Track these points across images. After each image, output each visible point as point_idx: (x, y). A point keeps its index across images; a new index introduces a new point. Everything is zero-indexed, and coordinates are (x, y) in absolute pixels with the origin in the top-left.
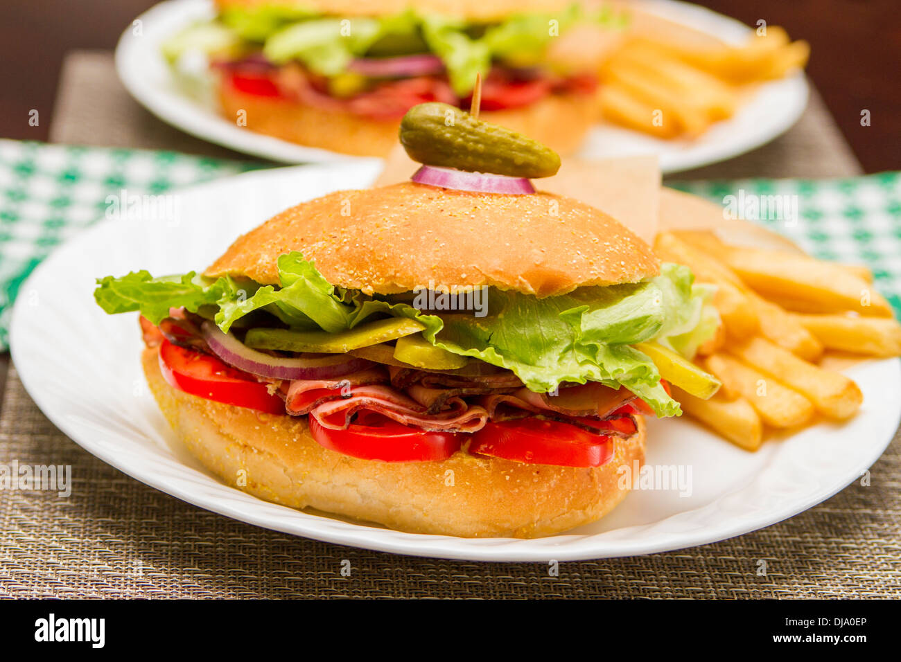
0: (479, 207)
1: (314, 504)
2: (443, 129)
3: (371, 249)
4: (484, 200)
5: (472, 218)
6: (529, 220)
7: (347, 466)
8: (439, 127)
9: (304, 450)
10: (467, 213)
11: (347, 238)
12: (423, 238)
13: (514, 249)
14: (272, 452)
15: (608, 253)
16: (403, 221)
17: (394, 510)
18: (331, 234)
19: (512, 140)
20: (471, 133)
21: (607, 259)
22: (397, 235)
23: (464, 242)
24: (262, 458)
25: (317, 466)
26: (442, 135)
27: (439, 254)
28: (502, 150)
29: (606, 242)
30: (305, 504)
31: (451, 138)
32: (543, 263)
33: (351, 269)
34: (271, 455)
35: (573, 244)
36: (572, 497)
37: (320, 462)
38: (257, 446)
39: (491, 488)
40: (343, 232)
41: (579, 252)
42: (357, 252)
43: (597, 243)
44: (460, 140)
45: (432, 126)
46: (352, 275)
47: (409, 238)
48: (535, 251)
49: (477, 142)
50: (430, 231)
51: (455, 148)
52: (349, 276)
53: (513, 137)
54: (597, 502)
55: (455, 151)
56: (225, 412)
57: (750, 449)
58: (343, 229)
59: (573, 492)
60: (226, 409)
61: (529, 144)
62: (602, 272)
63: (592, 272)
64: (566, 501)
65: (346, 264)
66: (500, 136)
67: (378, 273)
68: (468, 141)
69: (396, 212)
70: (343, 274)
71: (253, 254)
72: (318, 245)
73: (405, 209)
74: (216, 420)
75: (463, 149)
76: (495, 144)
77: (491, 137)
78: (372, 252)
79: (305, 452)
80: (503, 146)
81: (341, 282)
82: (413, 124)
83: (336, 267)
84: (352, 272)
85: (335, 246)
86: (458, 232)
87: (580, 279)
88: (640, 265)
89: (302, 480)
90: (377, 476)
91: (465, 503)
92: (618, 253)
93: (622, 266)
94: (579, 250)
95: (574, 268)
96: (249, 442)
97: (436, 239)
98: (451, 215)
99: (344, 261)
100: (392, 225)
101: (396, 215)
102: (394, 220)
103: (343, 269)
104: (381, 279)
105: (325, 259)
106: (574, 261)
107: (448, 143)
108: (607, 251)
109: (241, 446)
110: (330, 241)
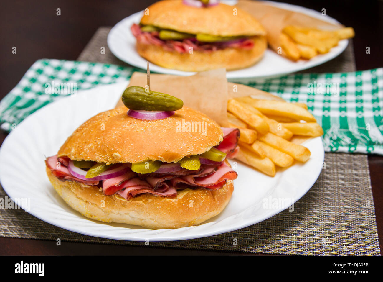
0: (147, 126)
1: (114, 221)
2: (138, 97)
3: (108, 147)
4: (150, 123)
5: (144, 132)
6: (165, 131)
7: (124, 207)
8: (136, 97)
9: (108, 202)
10: (143, 130)
11: (100, 142)
12: (125, 142)
13: (158, 145)
14: (96, 204)
15: (195, 141)
16: (119, 134)
17: (144, 221)
18: (95, 140)
19: (164, 98)
20: (148, 97)
21: (195, 144)
22: (116, 141)
23: (140, 143)
24: (93, 206)
25: (113, 208)
26: (138, 99)
27: (131, 149)
28: (161, 102)
29: (195, 136)
30: (111, 221)
31: (141, 100)
32: (169, 150)
33: (101, 154)
34: (96, 205)
35: (181, 140)
36: (208, 208)
37: (114, 207)
38: (91, 202)
39: (178, 209)
40: (99, 140)
41: (184, 143)
42: (103, 148)
43: (191, 138)
44: (145, 100)
45: (134, 96)
46: (101, 157)
47: (121, 142)
48: (166, 145)
49: (151, 100)
50: (128, 139)
51: (144, 104)
52: (100, 157)
53: (165, 97)
54: (218, 208)
55: (144, 105)
56: (78, 189)
57: (272, 176)
58: (99, 138)
59: (209, 206)
60: (79, 188)
61: (171, 99)
62: (192, 151)
63: (188, 152)
64: (207, 209)
65: (99, 152)
66: (159, 97)
67: (110, 156)
68: (148, 100)
69: (118, 130)
70: (98, 157)
71: (70, 148)
72: (90, 145)
73: (121, 129)
74: (75, 193)
75: (146, 104)
76: (158, 100)
77: (156, 98)
78: (108, 148)
79: (108, 203)
80: (161, 101)
81: (97, 159)
82: (126, 97)
83: (96, 154)
84: (101, 156)
85: (96, 146)
86: (138, 138)
87: (183, 155)
88: (209, 143)
89: (108, 213)
90: (136, 210)
91: (169, 216)
92: (200, 141)
93: (201, 146)
94: (184, 142)
95: (181, 150)
96: (88, 200)
97: (130, 142)
98: (136, 131)
99: (98, 152)
100: (115, 137)
101: (117, 132)
102: (116, 134)
103: (98, 154)
104: (111, 158)
105: (92, 151)
106: (181, 148)
107: (140, 102)
108: (195, 140)
109: (85, 202)
110: (94, 143)
